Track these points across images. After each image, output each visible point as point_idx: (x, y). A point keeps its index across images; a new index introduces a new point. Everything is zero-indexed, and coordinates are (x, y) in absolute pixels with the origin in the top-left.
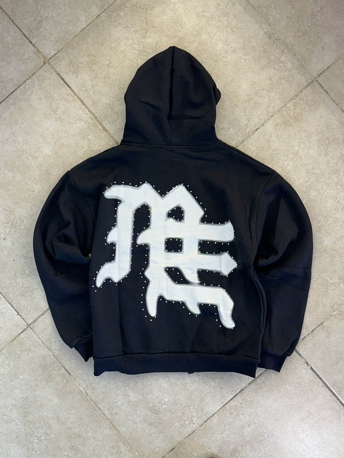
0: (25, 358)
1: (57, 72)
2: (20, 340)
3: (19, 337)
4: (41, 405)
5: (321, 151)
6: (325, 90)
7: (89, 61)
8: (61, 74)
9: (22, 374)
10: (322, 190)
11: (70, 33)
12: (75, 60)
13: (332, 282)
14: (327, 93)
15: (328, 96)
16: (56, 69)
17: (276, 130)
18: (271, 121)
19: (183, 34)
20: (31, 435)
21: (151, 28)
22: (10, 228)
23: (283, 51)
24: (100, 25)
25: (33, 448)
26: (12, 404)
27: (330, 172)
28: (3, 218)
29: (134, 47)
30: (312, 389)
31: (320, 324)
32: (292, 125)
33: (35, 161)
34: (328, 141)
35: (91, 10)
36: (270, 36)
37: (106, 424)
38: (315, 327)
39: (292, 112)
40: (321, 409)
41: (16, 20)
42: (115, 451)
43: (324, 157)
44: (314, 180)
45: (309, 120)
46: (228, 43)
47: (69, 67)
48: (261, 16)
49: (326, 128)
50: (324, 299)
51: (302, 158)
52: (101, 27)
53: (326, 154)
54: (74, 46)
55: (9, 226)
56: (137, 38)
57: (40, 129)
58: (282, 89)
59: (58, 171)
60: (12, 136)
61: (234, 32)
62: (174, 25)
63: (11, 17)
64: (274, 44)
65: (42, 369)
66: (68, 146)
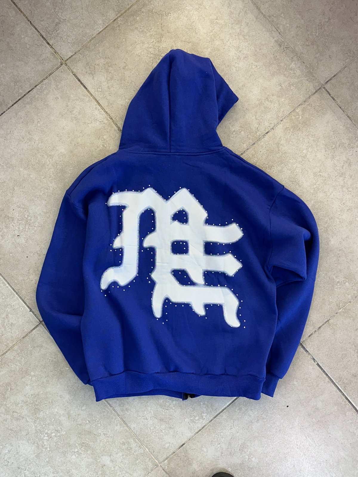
0: (37, 354)
1: (73, 73)
2: (32, 336)
3: (31, 333)
4: (52, 402)
5: (328, 154)
6: (331, 97)
7: (105, 63)
8: (78, 75)
9: (34, 371)
10: (328, 192)
11: (87, 35)
12: (91, 62)
13: (338, 281)
14: (334, 100)
15: (335, 103)
16: (73, 70)
17: (286, 133)
18: (281, 125)
19: (197, 40)
20: (41, 432)
21: (166, 33)
22: (24, 226)
23: (292, 59)
24: (116, 29)
25: (43, 445)
26: (23, 401)
27: (336, 175)
28: (18, 215)
29: (149, 52)
30: (318, 385)
31: (327, 322)
32: (301, 129)
33: (50, 159)
34: (334, 146)
35: (108, 14)
36: (281, 44)
37: (116, 420)
38: (322, 324)
39: (300, 117)
40: (327, 405)
41: (34, 21)
42: (125, 447)
43: (330, 160)
44: (321, 183)
45: (317, 125)
46: (241, 49)
47: (85, 68)
48: (272, 25)
49: (332, 133)
50: (330, 297)
51: (310, 161)
52: (118, 31)
53: (333, 157)
54: (90, 48)
55: (23, 223)
56: (152, 42)
57: (55, 128)
58: (291, 95)
59: (73, 170)
60: (28, 134)
61: (246, 39)
62: (189, 31)
63: (29, 18)
64: (283, 51)
65: (54, 365)
66: (83, 146)
